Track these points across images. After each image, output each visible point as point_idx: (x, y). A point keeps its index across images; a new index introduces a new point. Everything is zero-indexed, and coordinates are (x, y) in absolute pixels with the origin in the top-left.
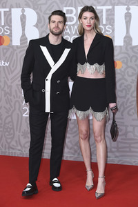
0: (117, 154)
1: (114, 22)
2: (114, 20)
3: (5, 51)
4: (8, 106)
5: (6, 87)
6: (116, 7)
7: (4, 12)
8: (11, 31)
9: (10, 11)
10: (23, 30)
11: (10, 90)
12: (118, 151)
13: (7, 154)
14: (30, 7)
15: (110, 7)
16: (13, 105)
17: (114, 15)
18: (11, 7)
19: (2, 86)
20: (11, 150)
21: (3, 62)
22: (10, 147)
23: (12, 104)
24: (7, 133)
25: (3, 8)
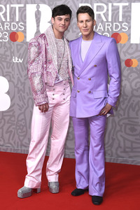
0: (132, 154)
1: (130, 20)
2: (130, 17)
3: (19, 47)
4: (21, 103)
5: (19, 83)
6: (133, 4)
7: (19, 8)
8: (25, 27)
9: (25, 6)
10: (38, 26)
11: (24, 87)
12: (132, 152)
13: (19, 152)
14: (45, 3)
15: (127, 4)
16: (26, 103)
17: (130, 12)
18: (26, 3)
19: (16, 83)
20: (23, 148)
21: (17, 59)
22: (22, 145)
23: (26, 101)
24: (20, 131)
25: (18, 3)
